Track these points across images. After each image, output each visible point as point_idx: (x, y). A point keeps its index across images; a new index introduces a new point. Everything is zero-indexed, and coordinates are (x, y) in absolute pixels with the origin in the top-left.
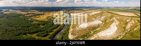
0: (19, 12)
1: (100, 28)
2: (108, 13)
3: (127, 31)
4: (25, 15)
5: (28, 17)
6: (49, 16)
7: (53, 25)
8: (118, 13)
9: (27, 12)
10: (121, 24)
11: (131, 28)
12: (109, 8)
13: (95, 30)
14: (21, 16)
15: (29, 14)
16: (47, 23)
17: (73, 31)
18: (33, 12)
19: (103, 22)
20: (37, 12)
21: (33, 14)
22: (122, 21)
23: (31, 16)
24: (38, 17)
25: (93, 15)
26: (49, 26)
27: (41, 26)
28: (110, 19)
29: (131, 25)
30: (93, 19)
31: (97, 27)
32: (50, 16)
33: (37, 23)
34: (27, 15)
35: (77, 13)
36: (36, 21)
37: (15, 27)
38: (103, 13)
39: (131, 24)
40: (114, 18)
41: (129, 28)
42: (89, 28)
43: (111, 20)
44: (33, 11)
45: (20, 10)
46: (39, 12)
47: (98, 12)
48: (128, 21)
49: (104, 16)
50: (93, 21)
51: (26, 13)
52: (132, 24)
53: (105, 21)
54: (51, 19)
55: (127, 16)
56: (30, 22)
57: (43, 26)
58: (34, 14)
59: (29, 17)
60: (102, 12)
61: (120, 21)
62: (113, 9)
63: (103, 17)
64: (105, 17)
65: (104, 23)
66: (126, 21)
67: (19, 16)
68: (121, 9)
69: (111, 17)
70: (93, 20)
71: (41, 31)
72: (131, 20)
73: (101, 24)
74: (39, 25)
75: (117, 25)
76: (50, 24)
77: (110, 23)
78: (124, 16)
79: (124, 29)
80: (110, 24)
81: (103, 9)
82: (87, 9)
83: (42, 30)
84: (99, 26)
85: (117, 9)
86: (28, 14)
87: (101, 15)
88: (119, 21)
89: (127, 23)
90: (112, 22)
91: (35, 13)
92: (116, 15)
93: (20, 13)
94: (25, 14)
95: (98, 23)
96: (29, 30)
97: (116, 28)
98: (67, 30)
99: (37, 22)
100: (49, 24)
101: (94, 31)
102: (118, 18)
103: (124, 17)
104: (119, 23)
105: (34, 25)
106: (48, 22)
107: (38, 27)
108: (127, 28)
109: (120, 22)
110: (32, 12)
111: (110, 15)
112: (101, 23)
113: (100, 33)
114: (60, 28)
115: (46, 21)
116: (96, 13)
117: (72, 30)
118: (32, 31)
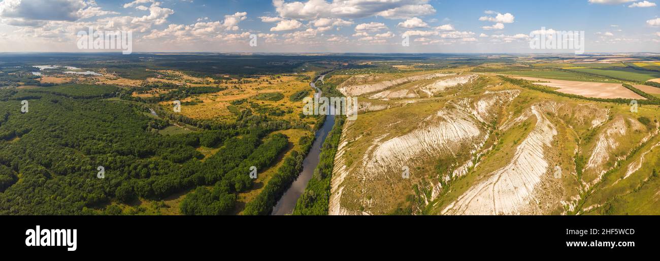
0: (105, 78)
1: (470, 164)
2: (509, 85)
3: (591, 181)
4: (135, 95)
5: (144, 101)
6: (239, 98)
7: (256, 146)
8: (553, 84)
9: (144, 78)
10: (565, 140)
11: (609, 164)
12: (513, 62)
13: (448, 178)
14: (114, 95)
15: (150, 88)
16: (231, 136)
17: (348, 179)
18: (171, 77)
19: (482, 126)
20: (186, 80)
21: (168, 86)
22: (568, 122)
23: (162, 99)
24: (192, 104)
25: (439, 95)
26: (241, 150)
27: (203, 150)
28: (517, 113)
29: (609, 147)
30: (440, 114)
31: (459, 155)
32: (243, 101)
33: (188, 136)
34: (140, 90)
35: (365, 82)
36: (183, 120)
37: (88, 152)
38: (484, 82)
39: (611, 141)
40: (534, 111)
41: (600, 160)
42: (419, 164)
43: (522, 118)
44: (170, 72)
45: (110, 68)
46: (195, 79)
47: (463, 81)
48: (596, 123)
49: (489, 97)
50: (437, 125)
51: (138, 83)
52: (616, 137)
53: (495, 123)
54: (249, 113)
55: (591, 99)
56: (155, 126)
57: (214, 151)
58: (173, 86)
59: (151, 101)
60: (481, 78)
61: (562, 121)
62: (531, 67)
63: (483, 106)
64: (492, 102)
65: (487, 137)
66: (587, 122)
67: (106, 96)
68: (566, 65)
69: (520, 106)
70: (440, 119)
71: (202, 182)
72: (611, 119)
73: (476, 140)
74: (196, 144)
75: (545, 147)
76: (246, 141)
77: (516, 135)
78: (581, 98)
79: (580, 173)
80: (516, 143)
81: (485, 65)
82: (411, 67)
83: (209, 176)
84: (463, 152)
85: (550, 63)
86: (148, 88)
87: (475, 92)
88: (557, 123)
89: (590, 137)
90: (527, 127)
91: (177, 83)
92: (544, 95)
93: (110, 82)
94: (134, 89)
95: (461, 135)
96: (148, 175)
97: (542, 166)
98: (324, 176)
99: (186, 130)
100: (240, 137)
101: (443, 184)
102: (553, 107)
103: (580, 103)
104: (555, 133)
105: (172, 143)
106: (234, 127)
107: (191, 157)
108: (590, 165)
109: (562, 131)
110: (164, 76)
111: (514, 93)
112: (476, 132)
113: (470, 194)
114: (289, 160)
115: (229, 122)
116: (452, 83)
117: (344, 175)
118: (161, 181)
